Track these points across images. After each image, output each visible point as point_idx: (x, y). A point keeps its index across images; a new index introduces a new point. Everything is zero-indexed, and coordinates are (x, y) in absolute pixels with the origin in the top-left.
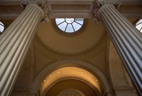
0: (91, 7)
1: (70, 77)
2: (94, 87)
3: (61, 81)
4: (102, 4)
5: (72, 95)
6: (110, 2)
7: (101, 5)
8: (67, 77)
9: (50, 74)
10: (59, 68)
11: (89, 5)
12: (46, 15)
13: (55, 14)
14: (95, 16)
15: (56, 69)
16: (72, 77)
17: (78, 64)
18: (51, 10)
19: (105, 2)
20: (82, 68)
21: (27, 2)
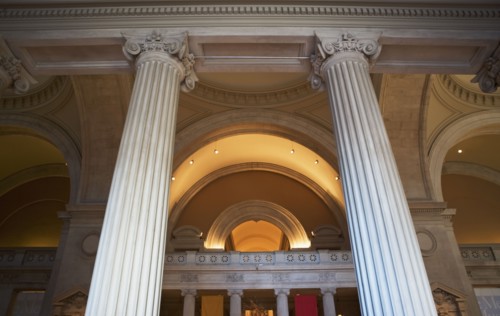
0: (306, 49)
1: (252, 164)
2: (327, 195)
3: (223, 177)
4: (332, 52)
5: (259, 219)
6: (354, 46)
7: (328, 56)
8: (241, 165)
9: (190, 158)
10: (216, 139)
11: (300, 46)
12: (189, 73)
13: (211, 62)
14: (316, 73)
15: (208, 142)
16: (258, 164)
17: (278, 126)
18: (200, 55)
19: (341, 45)
20: (292, 138)
21: (141, 45)
